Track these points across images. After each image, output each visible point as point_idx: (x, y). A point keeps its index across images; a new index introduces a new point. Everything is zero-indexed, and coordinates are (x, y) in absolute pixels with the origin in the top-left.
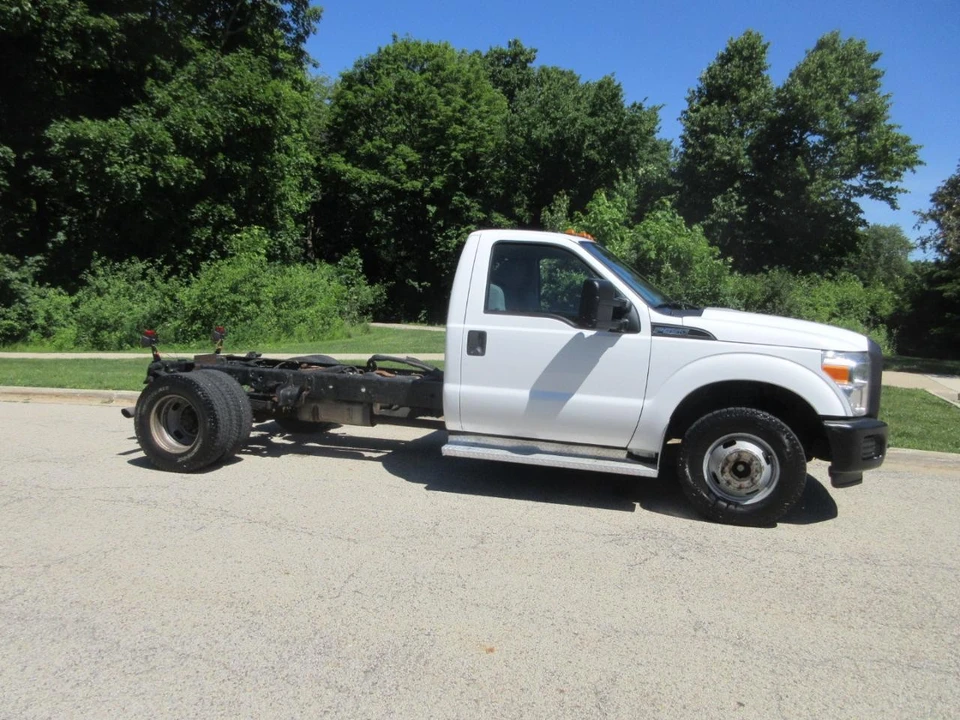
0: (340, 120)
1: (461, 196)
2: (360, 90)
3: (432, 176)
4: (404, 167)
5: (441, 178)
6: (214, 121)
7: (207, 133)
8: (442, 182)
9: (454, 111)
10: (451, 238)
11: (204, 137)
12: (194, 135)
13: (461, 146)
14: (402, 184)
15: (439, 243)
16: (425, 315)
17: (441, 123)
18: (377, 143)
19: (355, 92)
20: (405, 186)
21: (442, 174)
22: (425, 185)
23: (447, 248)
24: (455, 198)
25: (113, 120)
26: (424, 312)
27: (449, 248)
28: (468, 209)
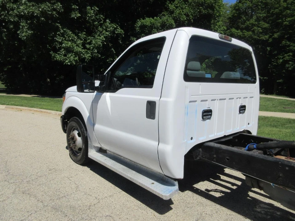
0: (236, 15)
1: (286, 41)
2: (244, 2)
3: (273, 33)
4: (261, 31)
5: (278, 34)
6: (190, 14)
7: (187, 19)
8: (278, 35)
9: (288, 4)
10: (280, 59)
11: (185, 20)
12: (182, 20)
13: (289, 19)
14: (260, 37)
15: (273, 61)
16: (263, 90)
17: (281, 10)
18: (251, 22)
19: (243, 3)
20: (261, 38)
21: (278, 32)
22: (270, 37)
23: (277, 63)
24: (283, 42)
25: (155, 18)
26: (264, 89)
27: (278, 63)
28: (289, 46)
